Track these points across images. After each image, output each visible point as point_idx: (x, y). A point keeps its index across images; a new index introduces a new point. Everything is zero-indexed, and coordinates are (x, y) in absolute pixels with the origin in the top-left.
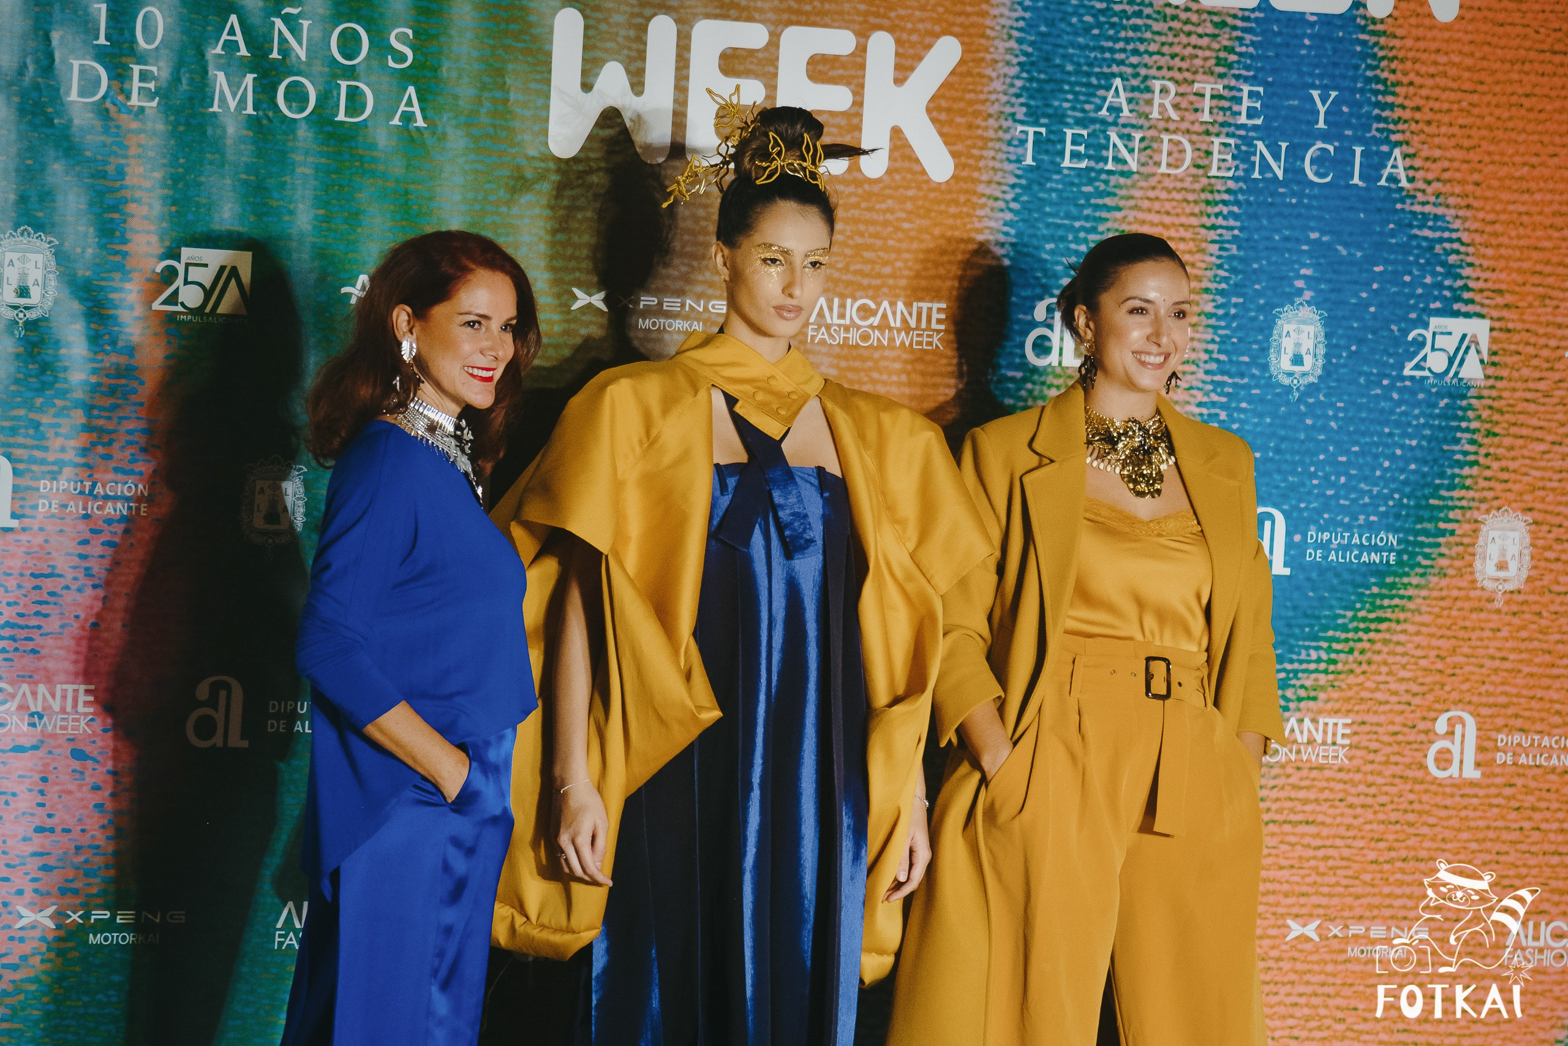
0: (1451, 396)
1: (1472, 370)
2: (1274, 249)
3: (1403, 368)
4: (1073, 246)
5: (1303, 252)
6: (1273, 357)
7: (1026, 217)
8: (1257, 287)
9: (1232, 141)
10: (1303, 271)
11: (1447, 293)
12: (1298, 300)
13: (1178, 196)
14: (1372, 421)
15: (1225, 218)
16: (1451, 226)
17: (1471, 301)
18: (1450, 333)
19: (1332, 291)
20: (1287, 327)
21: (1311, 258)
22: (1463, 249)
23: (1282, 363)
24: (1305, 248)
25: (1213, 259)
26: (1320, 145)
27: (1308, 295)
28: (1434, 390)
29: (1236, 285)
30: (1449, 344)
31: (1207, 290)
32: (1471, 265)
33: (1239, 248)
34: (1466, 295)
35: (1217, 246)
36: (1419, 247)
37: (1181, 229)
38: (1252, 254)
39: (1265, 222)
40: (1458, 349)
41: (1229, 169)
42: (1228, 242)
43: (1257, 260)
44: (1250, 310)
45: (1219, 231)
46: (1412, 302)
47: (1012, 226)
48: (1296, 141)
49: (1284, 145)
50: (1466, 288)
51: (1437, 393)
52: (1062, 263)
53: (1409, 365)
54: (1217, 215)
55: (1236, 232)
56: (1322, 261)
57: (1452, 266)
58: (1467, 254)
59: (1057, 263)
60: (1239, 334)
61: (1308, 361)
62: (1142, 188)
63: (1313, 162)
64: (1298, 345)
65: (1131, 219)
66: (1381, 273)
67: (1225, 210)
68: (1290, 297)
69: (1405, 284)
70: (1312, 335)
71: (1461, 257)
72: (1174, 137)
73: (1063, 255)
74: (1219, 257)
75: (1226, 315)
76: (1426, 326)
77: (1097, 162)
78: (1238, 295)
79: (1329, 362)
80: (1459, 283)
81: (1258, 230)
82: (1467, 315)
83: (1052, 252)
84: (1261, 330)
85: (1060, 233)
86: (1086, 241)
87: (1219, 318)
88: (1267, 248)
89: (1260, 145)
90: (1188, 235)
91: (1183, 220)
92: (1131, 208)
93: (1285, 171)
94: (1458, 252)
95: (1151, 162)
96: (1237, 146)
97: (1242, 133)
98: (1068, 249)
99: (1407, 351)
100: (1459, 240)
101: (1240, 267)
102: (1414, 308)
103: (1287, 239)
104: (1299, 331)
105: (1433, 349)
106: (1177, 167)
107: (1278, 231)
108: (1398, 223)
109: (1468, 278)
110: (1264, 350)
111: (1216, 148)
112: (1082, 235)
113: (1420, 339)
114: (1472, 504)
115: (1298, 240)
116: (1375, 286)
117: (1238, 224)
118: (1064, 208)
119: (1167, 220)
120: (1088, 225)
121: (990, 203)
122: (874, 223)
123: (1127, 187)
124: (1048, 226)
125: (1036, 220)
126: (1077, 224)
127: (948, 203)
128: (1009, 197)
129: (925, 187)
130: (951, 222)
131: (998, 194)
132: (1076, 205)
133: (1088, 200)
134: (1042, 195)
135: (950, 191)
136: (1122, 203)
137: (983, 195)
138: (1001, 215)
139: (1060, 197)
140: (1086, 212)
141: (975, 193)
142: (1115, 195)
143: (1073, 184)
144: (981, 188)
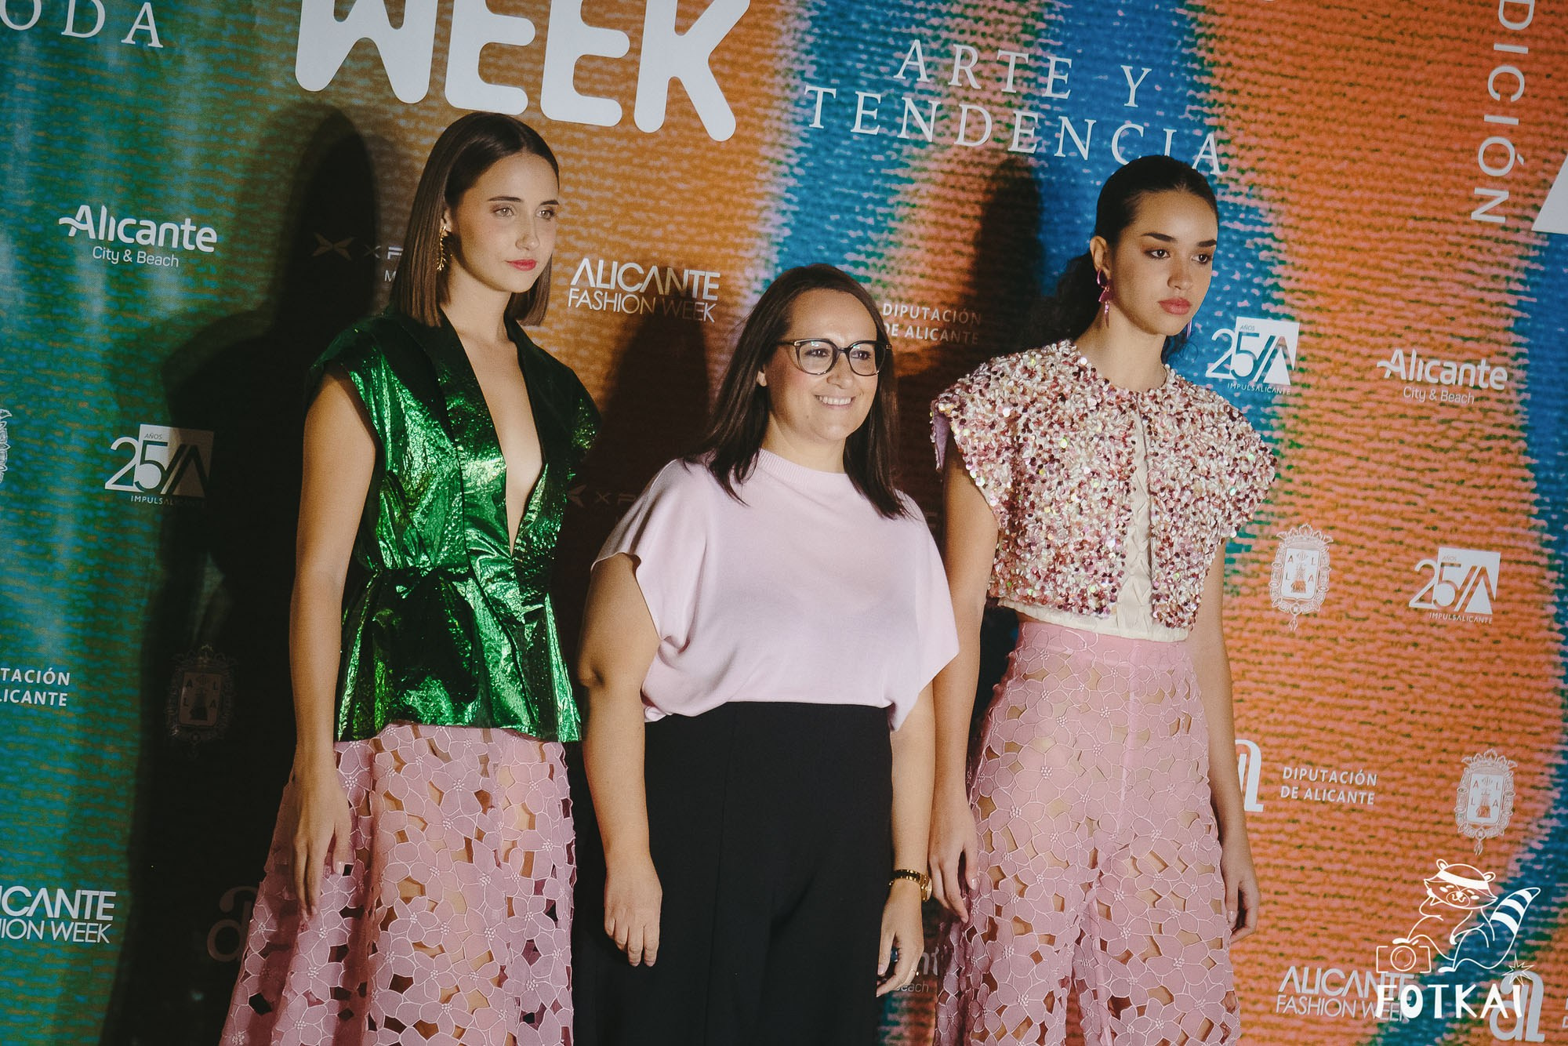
0: (1254, 402)
1: (1278, 376)
3: (1205, 369)
4: (860, 218)
7: (811, 183)
9: (1035, 115)
11: (1256, 292)
13: (975, 171)
15: (1024, 197)
16: (1263, 220)
17: (1281, 302)
18: (1257, 335)
22: (1275, 245)
26: (1129, 124)
28: (1237, 395)
30: (1256, 346)
32: (1282, 262)
34: (1276, 295)
36: (1229, 240)
40: (1264, 352)
41: (1032, 145)
46: (1218, 299)
47: (794, 193)
48: (1104, 118)
49: (1091, 123)
50: (1276, 287)
51: (1240, 398)
52: (848, 237)
53: (1212, 367)
57: (1263, 263)
58: (1279, 251)
59: (842, 236)
62: (936, 160)
63: (1120, 142)
65: (923, 192)
71: (1272, 253)
72: (974, 107)
73: (848, 227)
76: (1232, 325)
77: (890, 130)
80: (1269, 281)
82: (1276, 316)
83: (837, 224)
85: (847, 203)
86: (873, 213)
88: (1067, 232)
89: (1065, 121)
92: (923, 181)
93: (1090, 151)
94: (1269, 248)
95: (948, 133)
96: (1041, 121)
97: (1047, 107)
98: (854, 221)
99: (1210, 351)
100: (1271, 235)
102: (1220, 305)
105: (1238, 350)
106: (976, 140)
109: (1279, 276)
111: (1018, 122)
112: (870, 207)
113: (1226, 339)
114: (1270, 519)
118: (852, 178)
120: (877, 196)
121: (773, 166)
122: (647, 181)
123: (920, 158)
124: (834, 195)
125: (822, 188)
126: (865, 195)
127: (728, 164)
128: (794, 161)
129: (703, 145)
130: (729, 184)
131: (782, 157)
132: (865, 174)
133: (878, 170)
134: (828, 161)
135: (730, 152)
136: (915, 175)
137: (766, 158)
138: (783, 180)
139: (849, 165)
140: (875, 182)
141: (757, 155)
142: (907, 166)
143: (862, 151)
144: (764, 150)
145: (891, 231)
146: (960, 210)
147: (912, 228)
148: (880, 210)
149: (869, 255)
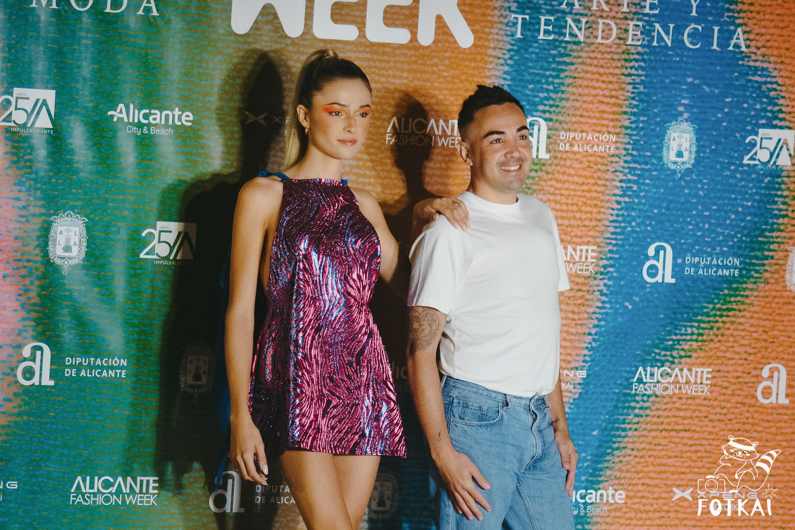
0: (771, 176)
1: (784, 160)
2: (666, 88)
4: (545, 86)
5: (684, 89)
6: (665, 152)
7: (517, 68)
8: (655, 111)
9: (640, 23)
10: (683, 101)
11: (769, 115)
12: (680, 119)
13: (608, 56)
14: (724, 191)
15: (636, 69)
16: (772, 74)
17: (784, 119)
18: (771, 138)
19: (700, 113)
20: (673, 135)
21: (688, 93)
22: (779, 88)
23: (670, 156)
24: (684, 87)
25: (629, 94)
26: (693, 26)
27: (686, 115)
28: (761, 172)
29: (643, 110)
30: (771, 145)
31: (625, 113)
32: (783, 97)
33: (645, 87)
34: (781, 116)
35: (631, 86)
36: (752, 87)
37: (610, 76)
38: (652, 91)
39: (660, 72)
40: (776, 148)
41: (639, 40)
42: (638, 84)
43: (656, 94)
44: (651, 124)
45: (633, 77)
46: (748, 119)
47: (508, 75)
48: (679, 23)
49: (672, 26)
50: (780, 111)
51: (763, 174)
52: (539, 97)
53: (747, 157)
54: (631, 68)
55: (643, 78)
56: (694, 95)
57: (772, 98)
58: (781, 91)
59: (535, 96)
60: (645, 139)
61: (686, 155)
62: (586, 52)
63: (689, 36)
64: (680, 145)
65: (580, 70)
66: (730, 102)
67: (636, 65)
68: (675, 117)
69: (744, 109)
70: (688, 139)
71: (778, 92)
72: (606, 21)
73: (539, 92)
74: (633, 93)
75: (637, 127)
76: (757, 134)
77: (560, 36)
78: (644, 116)
79: (699, 156)
80: (777, 108)
81: (656, 77)
82: (781, 128)
83: (532, 90)
84: (658, 137)
85: (538, 78)
86: (553, 83)
87: (633, 129)
88: (661, 88)
89: (657, 26)
90: (614, 80)
91: (611, 70)
92: (580, 63)
93: (672, 41)
94: (776, 90)
95: (592, 36)
96: (644, 26)
97: (647, 18)
98: (542, 88)
100: (776, 83)
101: (645, 99)
102: (749, 123)
103: (673, 82)
104: (680, 137)
105: (761, 148)
106: (608, 39)
107: (667, 77)
108: (739, 72)
109: (782, 105)
110: (660, 149)
111: (631, 28)
113: (753, 142)
114: (784, 240)
115: (680, 83)
116: (726, 110)
117: (644, 73)
118: (539, 64)
119: (602, 70)
120: (554, 74)
121: (496, 60)
122: (426, 72)
123: (577, 51)
124: (530, 74)
125: (523, 70)
126: (548, 73)
127: (470, 61)
128: (507, 57)
129: (456, 51)
130: (471, 72)
131: (500, 55)
132: (547, 62)
133: (554, 59)
134: (526, 56)
135: (471, 54)
136: (574, 61)
137: (491, 56)
138: (502, 68)
139: (538, 57)
140: (553, 66)
141: (486, 54)
142: (570, 55)
143: (545, 49)
144: (490, 52)
145: (563, 92)
146: (601, 79)
147: (574, 90)
148: (556, 81)
149: (551, 106)
